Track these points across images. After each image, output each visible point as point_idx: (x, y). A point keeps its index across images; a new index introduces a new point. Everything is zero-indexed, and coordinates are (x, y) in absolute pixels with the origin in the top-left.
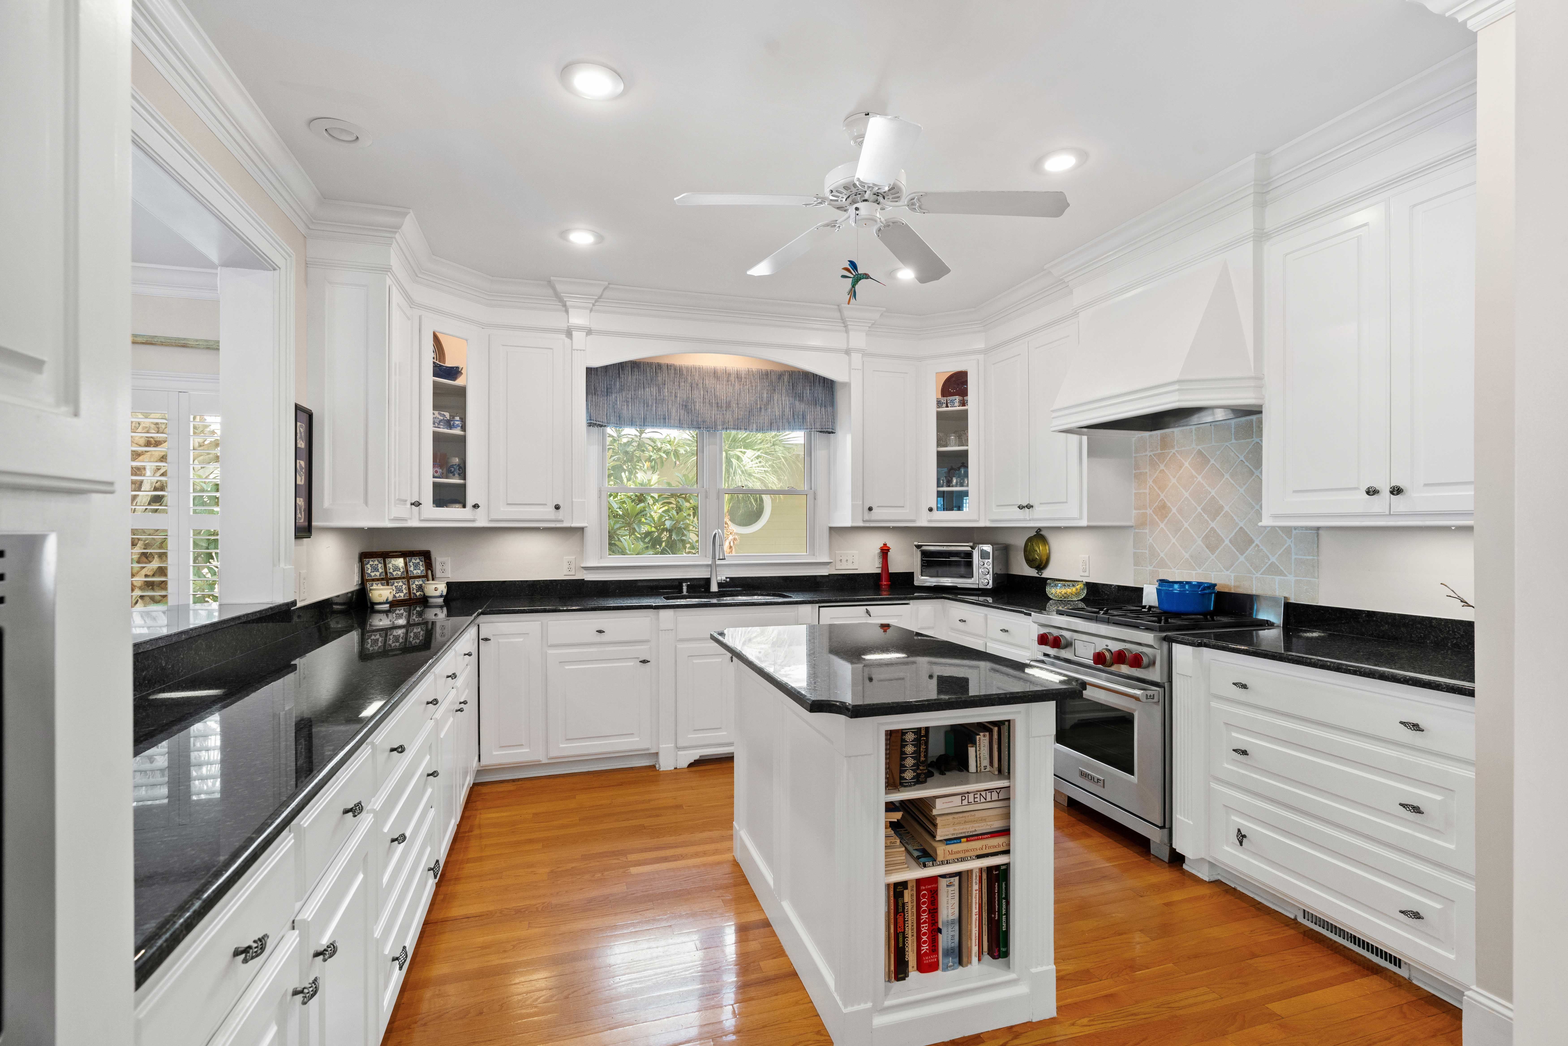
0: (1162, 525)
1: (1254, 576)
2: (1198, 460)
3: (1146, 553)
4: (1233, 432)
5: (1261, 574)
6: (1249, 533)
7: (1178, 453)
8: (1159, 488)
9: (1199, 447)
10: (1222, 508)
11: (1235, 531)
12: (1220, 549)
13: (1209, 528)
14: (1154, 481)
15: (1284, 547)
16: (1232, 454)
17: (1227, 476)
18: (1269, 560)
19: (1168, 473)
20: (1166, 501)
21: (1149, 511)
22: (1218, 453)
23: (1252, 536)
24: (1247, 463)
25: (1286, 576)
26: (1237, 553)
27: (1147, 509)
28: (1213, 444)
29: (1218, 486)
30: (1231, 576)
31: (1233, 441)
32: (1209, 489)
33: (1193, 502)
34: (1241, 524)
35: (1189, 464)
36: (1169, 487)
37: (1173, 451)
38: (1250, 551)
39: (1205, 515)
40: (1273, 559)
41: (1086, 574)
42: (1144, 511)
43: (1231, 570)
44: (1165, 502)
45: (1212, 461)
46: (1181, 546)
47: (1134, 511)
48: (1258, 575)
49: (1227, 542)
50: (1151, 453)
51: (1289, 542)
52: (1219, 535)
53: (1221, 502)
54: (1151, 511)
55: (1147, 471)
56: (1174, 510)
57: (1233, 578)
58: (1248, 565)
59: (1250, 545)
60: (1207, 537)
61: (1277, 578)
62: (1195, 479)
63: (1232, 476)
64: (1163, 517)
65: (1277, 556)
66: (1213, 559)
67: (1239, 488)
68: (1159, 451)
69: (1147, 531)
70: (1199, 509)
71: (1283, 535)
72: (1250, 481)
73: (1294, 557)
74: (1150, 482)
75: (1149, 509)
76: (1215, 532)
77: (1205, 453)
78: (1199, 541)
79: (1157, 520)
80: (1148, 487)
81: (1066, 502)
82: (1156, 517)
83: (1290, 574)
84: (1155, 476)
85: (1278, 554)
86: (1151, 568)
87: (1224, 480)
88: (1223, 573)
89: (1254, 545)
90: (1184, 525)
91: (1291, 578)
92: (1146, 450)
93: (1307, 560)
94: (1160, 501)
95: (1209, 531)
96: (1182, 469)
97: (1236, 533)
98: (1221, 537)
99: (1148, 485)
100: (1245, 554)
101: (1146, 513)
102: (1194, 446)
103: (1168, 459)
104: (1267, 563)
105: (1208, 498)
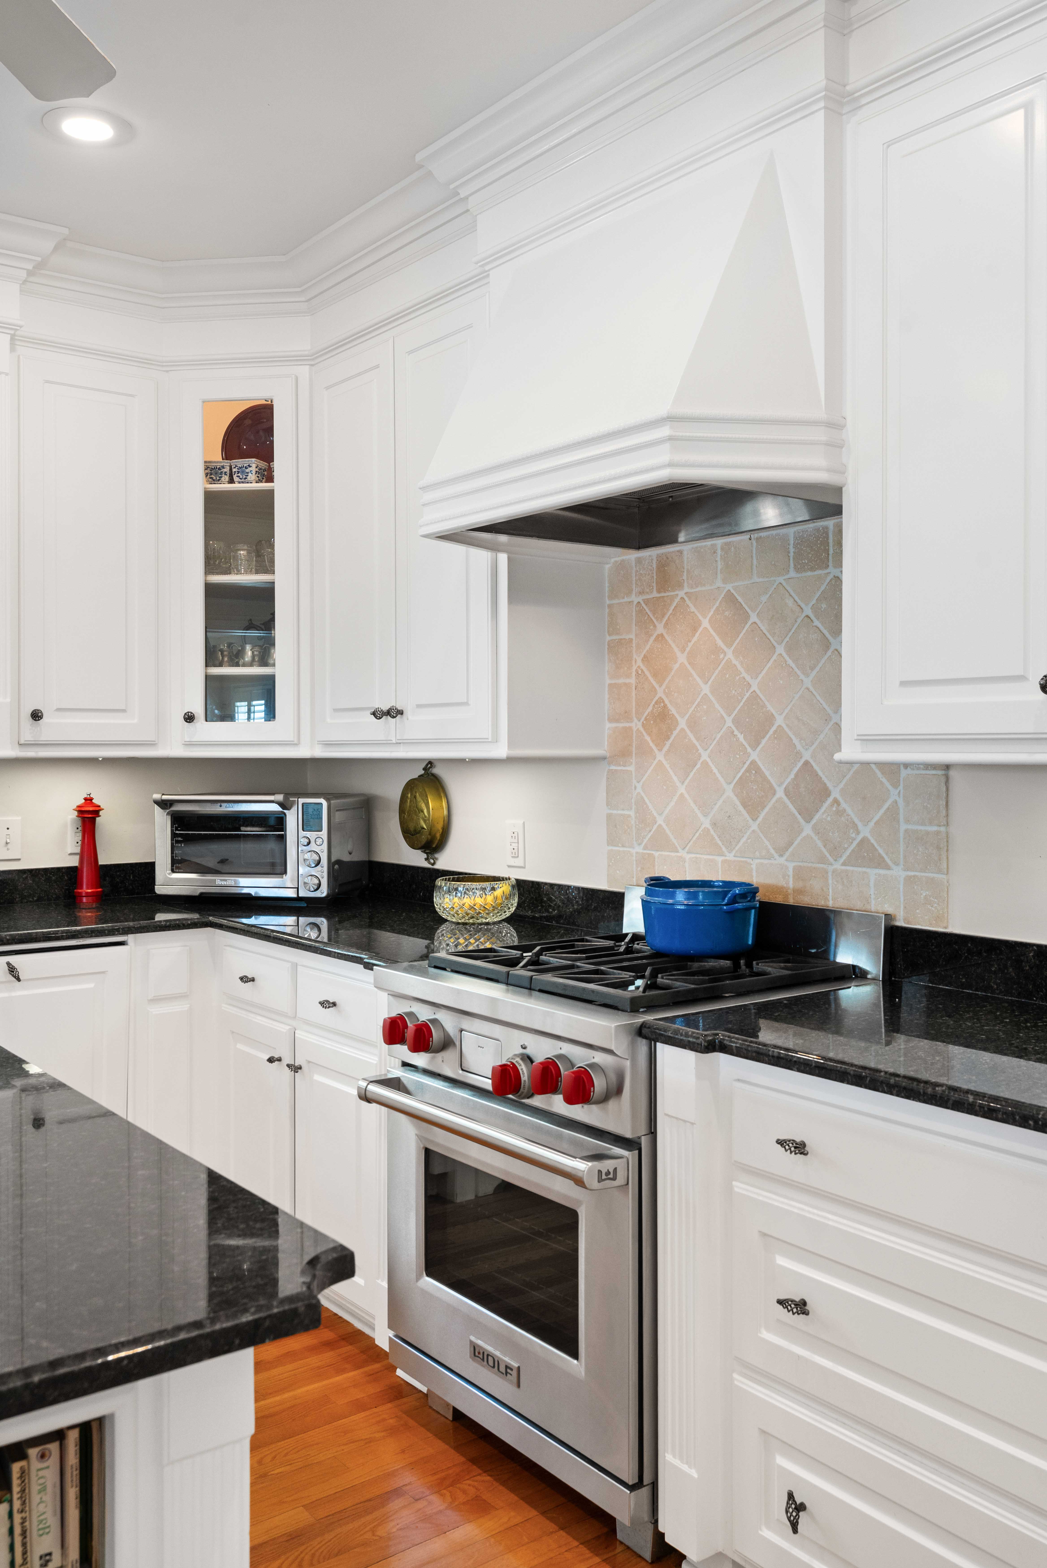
0: (660, 757)
1: (830, 869)
2: (727, 613)
3: (629, 816)
4: (792, 554)
5: (844, 864)
6: (820, 773)
7: (690, 599)
8: (655, 675)
9: (729, 587)
10: (771, 719)
11: (796, 770)
12: (766, 810)
13: (748, 763)
14: (645, 659)
15: (886, 806)
16: (790, 602)
17: (780, 650)
18: (858, 833)
19: (671, 642)
20: (667, 702)
21: (636, 725)
22: (764, 599)
23: (826, 781)
24: (817, 623)
25: (888, 868)
26: (799, 817)
27: (631, 721)
28: (756, 579)
29: (764, 673)
30: (787, 868)
31: (792, 573)
32: (748, 679)
33: (717, 706)
34: (807, 756)
35: (710, 622)
36: (673, 673)
37: (681, 594)
38: (823, 814)
39: (739, 736)
40: (865, 832)
41: (519, 862)
42: (626, 725)
43: (788, 854)
44: (665, 706)
45: (754, 618)
46: (695, 802)
47: (608, 725)
48: (838, 866)
49: (780, 793)
50: (640, 599)
51: (894, 796)
52: (765, 779)
53: (769, 708)
54: (639, 725)
55: (633, 636)
56: (682, 723)
57: (791, 873)
58: (820, 844)
59: (822, 802)
60: (742, 783)
61: (873, 873)
62: (722, 656)
63: (789, 649)
64: (662, 739)
65: (872, 824)
66: (754, 831)
67: (802, 677)
68: (655, 594)
69: (632, 768)
70: (729, 722)
71: (884, 780)
72: (823, 661)
73: (903, 827)
74: (638, 661)
75: (635, 720)
76: (758, 770)
77: (740, 599)
78: (729, 792)
79: (651, 744)
80: (634, 674)
81: (466, 704)
82: (648, 738)
83: (897, 864)
84: (648, 647)
85: (874, 820)
86: (639, 849)
87: (775, 657)
88: (772, 861)
89: (830, 800)
90: (700, 756)
91: (898, 873)
92: (630, 592)
93: (928, 833)
94: (656, 703)
95: (748, 770)
96: (697, 634)
97: (797, 775)
98: (769, 782)
99: (634, 668)
100: (814, 821)
101: (630, 728)
102: (719, 583)
103: (670, 612)
104: (854, 839)
105: (745, 698)
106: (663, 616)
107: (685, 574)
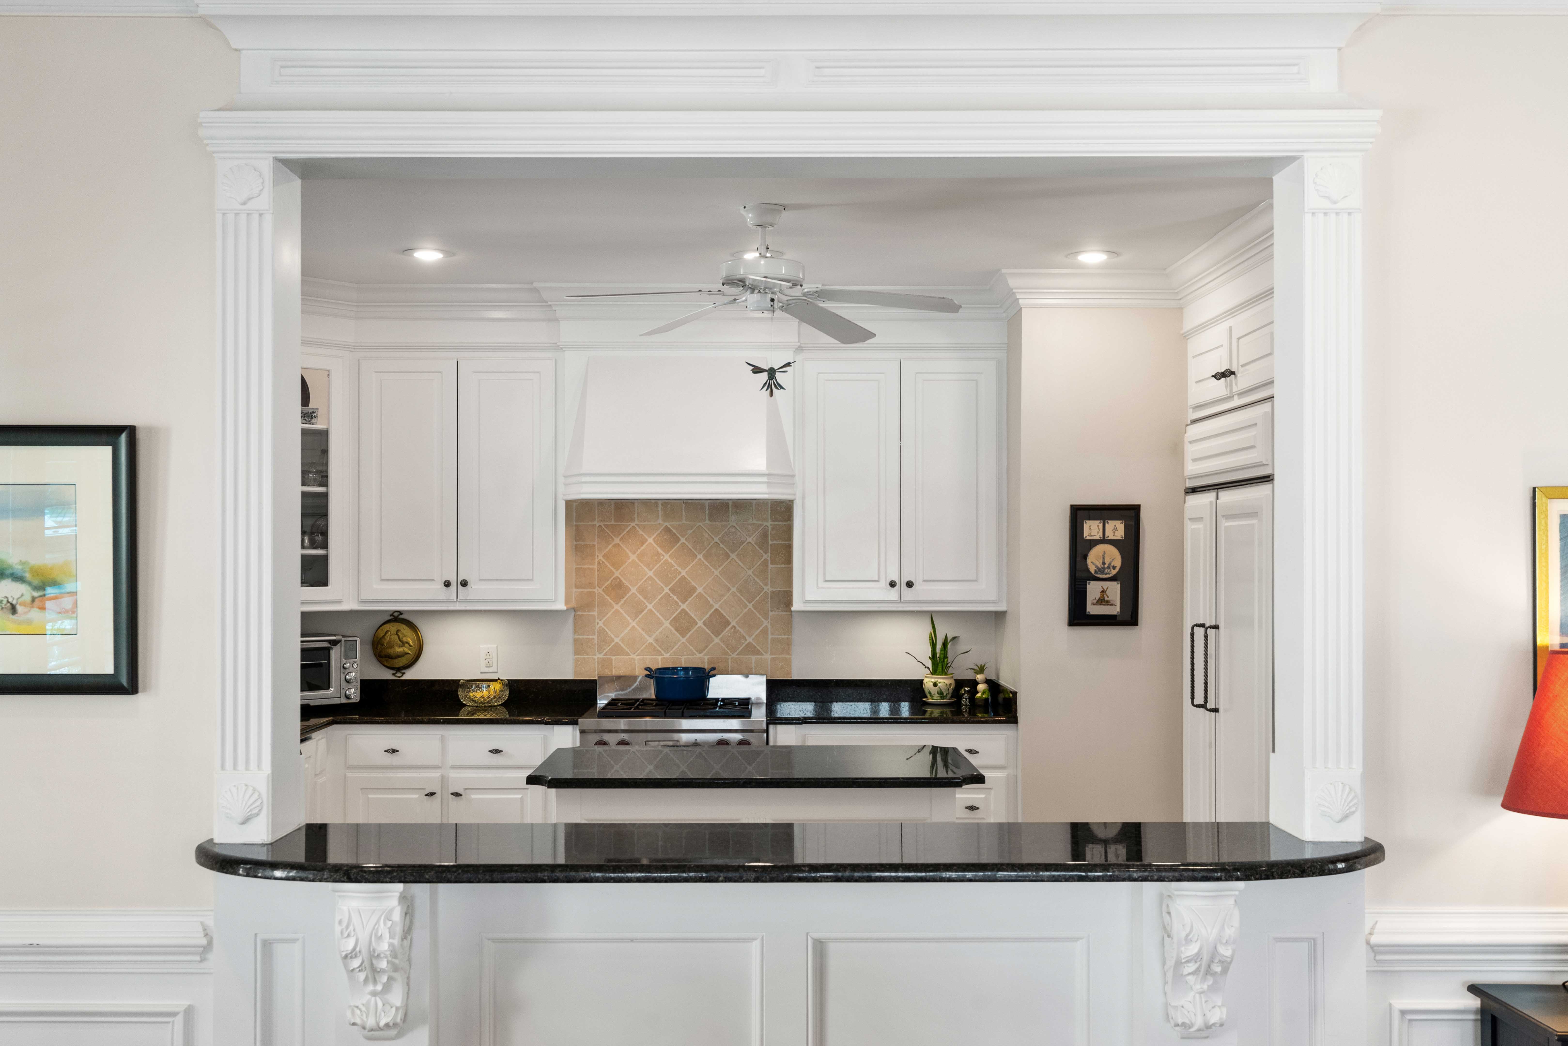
0: (617, 607)
1: (730, 657)
3: (594, 639)
4: (707, 513)
5: (738, 655)
6: (725, 614)
7: (639, 527)
8: (613, 565)
9: (667, 524)
10: (694, 589)
11: (710, 613)
12: (691, 632)
13: (679, 610)
14: (605, 556)
15: (761, 628)
16: (706, 535)
17: (700, 557)
18: (746, 640)
19: (625, 549)
20: (622, 579)
21: (598, 591)
22: (690, 532)
23: (728, 618)
24: (722, 546)
25: (762, 655)
26: (712, 635)
27: (594, 589)
28: (684, 522)
29: (689, 567)
30: (704, 659)
31: (707, 522)
32: (679, 569)
33: (658, 582)
34: (716, 606)
35: (654, 540)
36: (627, 564)
37: (633, 524)
38: (727, 632)
39: (673, 596)
40: (750, 640)
41: (493, 669)
42: (591, 590)
44: (621, 581)
45: (683, 540)
46: (643, 630)
47: (574, 590)
48: (734, 656)
49: (700, 624)
50: (601, 524)
51: (765, 623)
52: (691, 617)
53: (693, 583)
54: (600, 591)
55: (596, 543)
56: (634, 590)
58: (724, 646)
59: (726, 627)
60: (676, 619)
61: (754, 658)
62: (662, 557)
63: (706, 557)
64: (618, 598)
65: (753, 636)
66: (683, 643)
67: (713, 570)
68: (613, 522)
69: (595, 613)
70: (667, 590)
71: (760, 617)
73: (770, 637)
74: (600, 557)
75: (597, 588)
76: (686, 613)
77: (674, 531)
78: (667, 624)
79: (610, 600)
80: (596, 563)
81: (532, 579)
82: (608, 598)
83: (766, 653)
84: (607, 550)
85: (755, 634)
86: (599, 656)
87: (697, 560)
88: (695, 656)
89: (730, 627)
90: (646, 606)
91: (768, 657)
92: (594, 520)
93: (783, 639)
94: (613, 579)
95: (680, 613)
96: (644, 546)
97: (711, 615)
98: (693, 618)
99: (597, 560)
100: (721, 636)
101: (594, 592)
102: (660, 521)
103: (625, 532)
104: (743, 643)
105: (678, 579)
106: (620, 535)
107: (636, 514)
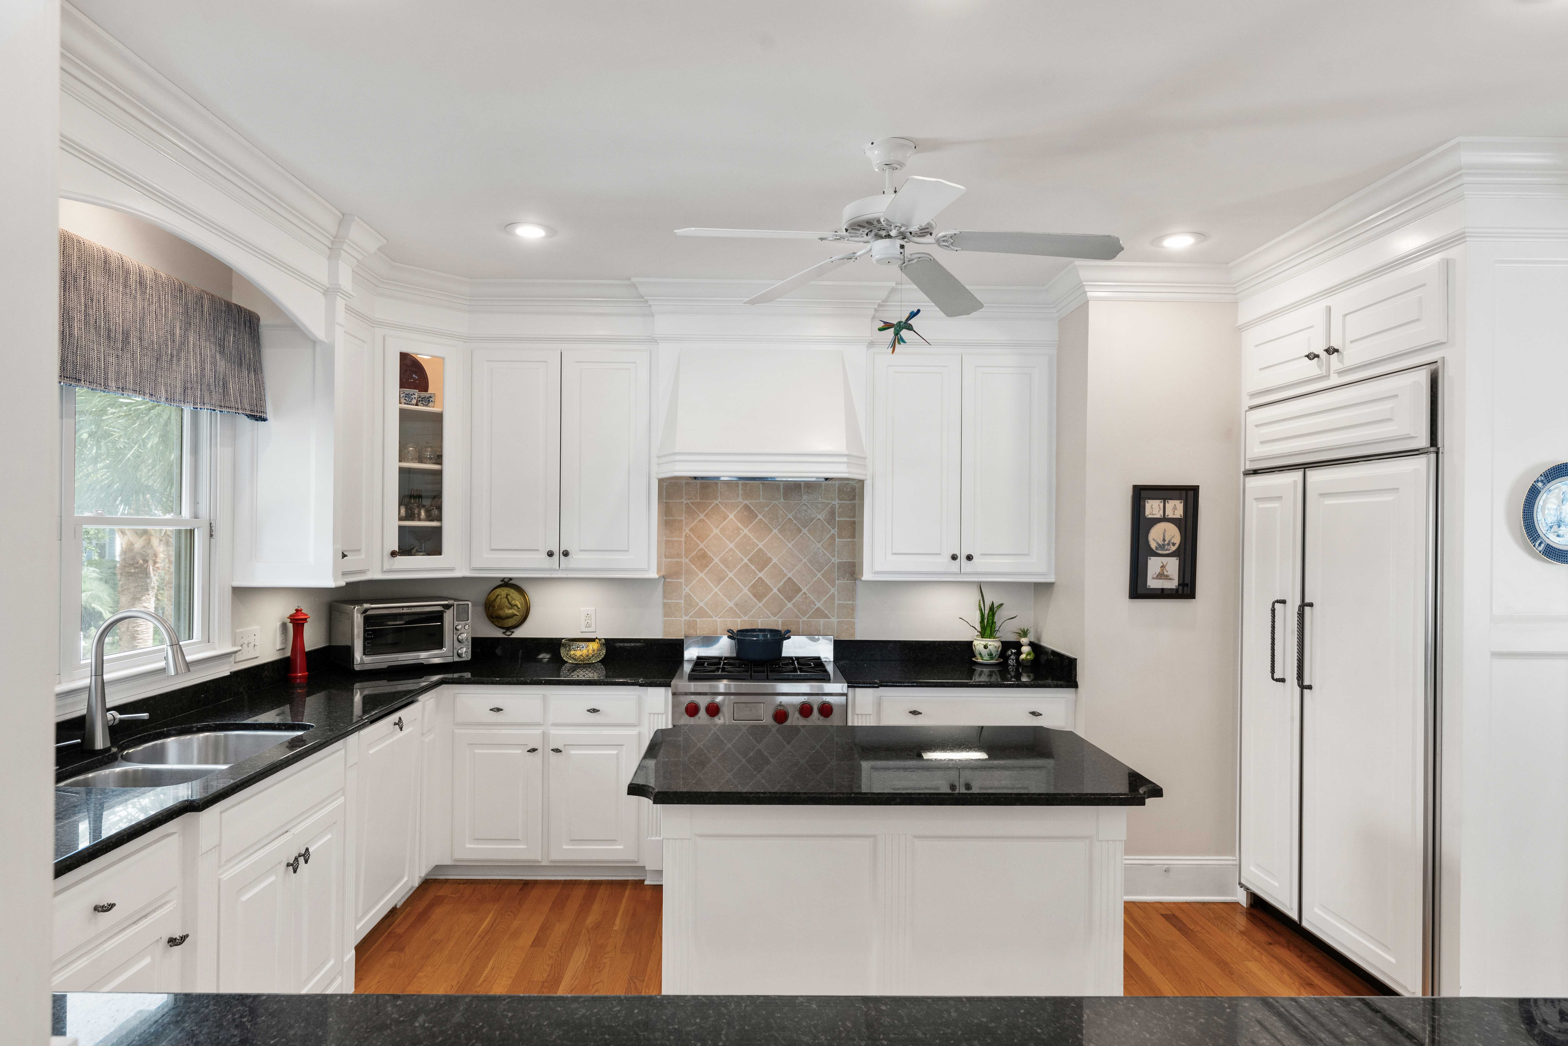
0: (701, 575)
1: (801, 620)
2: (745, 513)
3: (680, 603)
4: (782, 492)
5: (808, 618)
6: (797, 582)
7: (722, 504)
8: (699, 538)
9: (746, 502)
10: (770, 560)
11: (783, 581)
12: (767, 598)
13: (756, 578)
14: (691, 530)
15: (829, 595)
16: (781, 512)
17: (775, 531)
18: (815, 605)
19: (709, 524)
20: (706, 550)
21: (685, 560)
22: (766, 509)
23: (800, 585)
24: (794, 521)
25: (829, 618)
26: (785, 600)
28: (761, 500)
29: (766, 540)
30: (778, 621)
31: (782, 500)
32: (757, 542)
33: (738, 553)
34: (789, 575)
35: (734, 516)
36: (710, 537)
37: (716, 502)
38: (798, 598)
39: (751, 566)
40: (819, 605)
41: (592, 629)
42: (679, 560)
43: (778, 616)
44: (705, 552)
45: (760, 516)
46: (725, 595)
47: (664, 560)
48: (805, 619)
49: (775, 590)
50: (688, 501)
51: (833, 590)
52: (767, 585)
53: (769, 555)
54: (687, 560)
55: (683, 518)
56: (716, 560)
58: (795, 610)
59: (797, 594)
60: (754, 586)
61: (822, 621)
62: (741, 532)
63: (780, 531)
64: (702, 567)
65: (822, 602)
66: (760, 607)
67: (787, 543)
68: (698, 500)
69: (682, 580)
70: (746, 560)
71: (828, 585)
72: (798, 537)
73: (837, 602)
75: (684, 558)
76: (763, 581)
77: (753, 508)
78: (746, 590)
79: (696, 569)
80: (684, 536)
81: (627, 550)
82: (694, 567)
83: (833, 616)
84: (693, 524)
85: (823, 600)
86: (685, 618)
87: (772, 534)
88: (770, 619)
89: (801, 593)
90: (728, 575)
91: (834, 620)
92: (682, 498)
93: (848, 604)
94: (699, 550)
95: (757, 581)
96: (726, 521)
97: (785, 583)
98: (769, 586)
99: (684, 533)
100: (793, 601)
101: (681, 562)
102: (740, 499)
103: (709, 509)
104: (813, 608)
105: (755, 551)
106: (705, 511)
107: (719, 493)
